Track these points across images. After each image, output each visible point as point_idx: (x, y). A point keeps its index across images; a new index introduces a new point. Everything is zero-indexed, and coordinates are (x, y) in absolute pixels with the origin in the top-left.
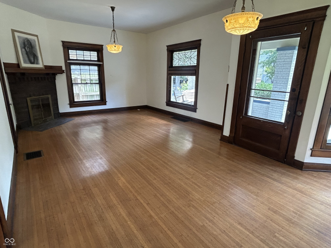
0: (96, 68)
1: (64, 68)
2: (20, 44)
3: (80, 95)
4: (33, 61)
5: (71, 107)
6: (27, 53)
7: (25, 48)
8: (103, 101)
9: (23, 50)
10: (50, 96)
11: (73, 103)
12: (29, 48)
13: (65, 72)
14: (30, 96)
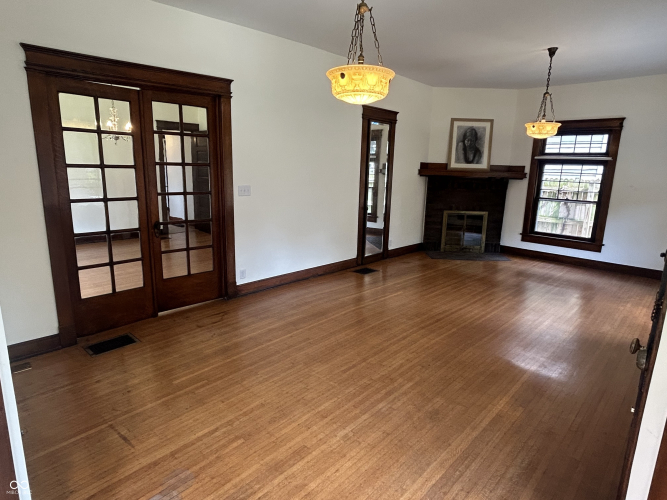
1: (527, 170)
2: (458, 137)
4: (471, 158)
5: (523, 240)
6: (465, 149)
7: (463, 142)
8: (594, 242)
9: (461, 144)
10: (485, 214)
11: (529, 233)
12: (471, 142)
13: (528, 176)
14: (451, 209)
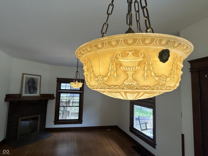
0: (78, 95)
1: (55, 96)
2: (26, 82)
3: (70, 113)
4: (32, 91)
5: (55, 124)
6: (29, 87)
8: (80, 120)
10: (39, 116)
11: (57, 121)
12: (32, 84)
13: (55, 98)
